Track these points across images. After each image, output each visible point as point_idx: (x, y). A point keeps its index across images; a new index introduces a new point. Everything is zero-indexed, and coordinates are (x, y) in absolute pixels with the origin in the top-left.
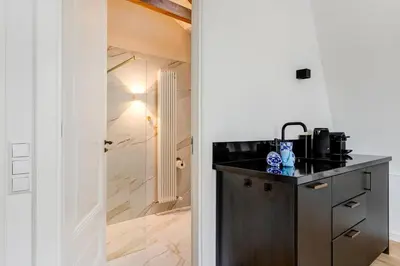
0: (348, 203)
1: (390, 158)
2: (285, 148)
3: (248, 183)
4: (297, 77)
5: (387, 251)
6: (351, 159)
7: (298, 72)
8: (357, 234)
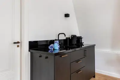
0: (77, 61)
1: (95, 45)
2: (56, 43)
3: (40, 56)
4: (65, 17)
5: (94, 77)
6: (83, 45)
7: (65, 14)
8: (80, 72)
